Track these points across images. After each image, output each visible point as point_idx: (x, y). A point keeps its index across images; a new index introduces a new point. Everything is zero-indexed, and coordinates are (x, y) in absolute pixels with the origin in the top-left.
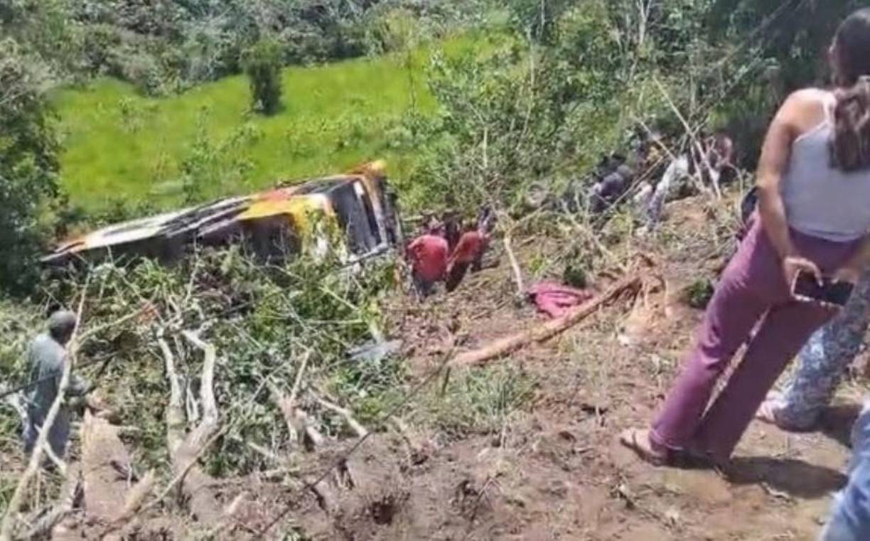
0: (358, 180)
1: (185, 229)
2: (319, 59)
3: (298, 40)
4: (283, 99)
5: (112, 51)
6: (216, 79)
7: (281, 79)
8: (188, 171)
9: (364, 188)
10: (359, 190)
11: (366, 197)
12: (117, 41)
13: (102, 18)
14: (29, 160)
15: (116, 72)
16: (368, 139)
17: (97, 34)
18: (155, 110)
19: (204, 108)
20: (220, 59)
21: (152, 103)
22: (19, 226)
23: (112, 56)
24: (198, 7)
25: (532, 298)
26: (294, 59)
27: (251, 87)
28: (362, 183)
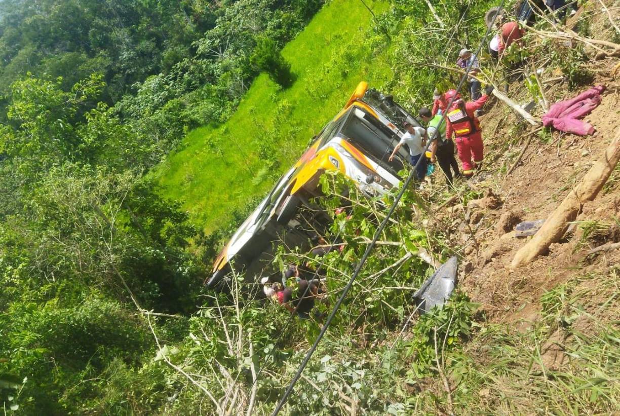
0: (355, 107)
1: (269, 218)
2: (299, 28)
3: (279, 26)
4: (292, 70)
5: (184, 113)
6: (249, 87)
7: (283, 59)
8: (266, 158)
9: (363, 110)
10: (360, 114)
11: (368, 116)
12: (182, 106)
13: (167, 99)
14: (168, 224)
15: (194, 124)
16: (359, 57)
17: (170, 110)
18: (227, 131)
19: (251, 111)
20: (244, 73)
21: (223, 128)
22: (184, 271)
23: (186, 117)
24: (210, 52)
25: (550, 127)
26: (284, 40)
27: (270, 78)
28: (359, 108)
